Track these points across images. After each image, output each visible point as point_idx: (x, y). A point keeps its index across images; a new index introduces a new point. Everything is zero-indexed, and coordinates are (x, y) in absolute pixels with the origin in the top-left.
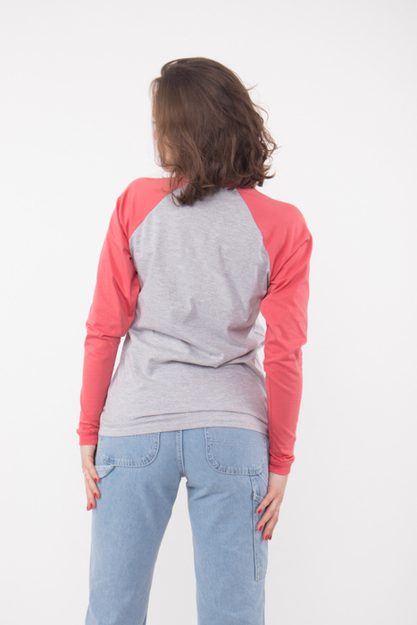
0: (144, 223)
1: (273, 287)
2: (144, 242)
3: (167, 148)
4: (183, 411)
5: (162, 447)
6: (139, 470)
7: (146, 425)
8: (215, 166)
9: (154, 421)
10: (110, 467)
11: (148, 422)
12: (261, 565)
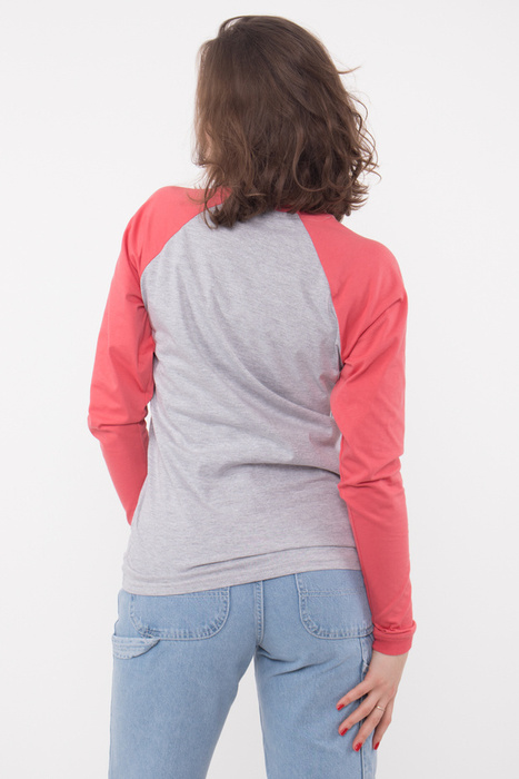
0: (162, 253)
1: (347, 370)
2: (158, 283)
3: (209, 139)
4: (262, 551)
5: (234, 609)
6: (200, 644)
7: (211, 577)
8: (268, 175)
9: (220, 571)
10: (152, 641)
11: (210, 573)
12: (370, 769)
